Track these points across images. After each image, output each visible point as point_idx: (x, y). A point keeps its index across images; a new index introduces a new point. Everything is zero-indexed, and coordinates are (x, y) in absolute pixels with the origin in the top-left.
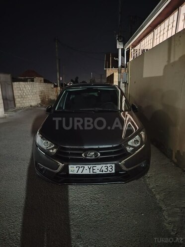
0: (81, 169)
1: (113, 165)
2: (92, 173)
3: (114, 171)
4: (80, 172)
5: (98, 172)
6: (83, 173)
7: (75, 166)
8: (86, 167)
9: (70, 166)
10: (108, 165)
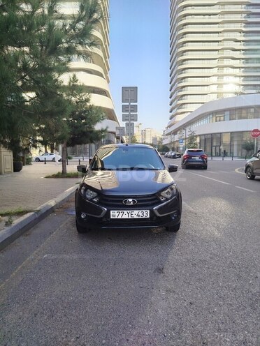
0: (121, 214)
1: (148, 211)
2: (130, 217)
3: (148, 217)
4: (120, 217)
5: (136, 217)
6: (123, 217)
7: (116, 211)
8: (125, 212)
9: (111, 212)
10: (144, 211)
